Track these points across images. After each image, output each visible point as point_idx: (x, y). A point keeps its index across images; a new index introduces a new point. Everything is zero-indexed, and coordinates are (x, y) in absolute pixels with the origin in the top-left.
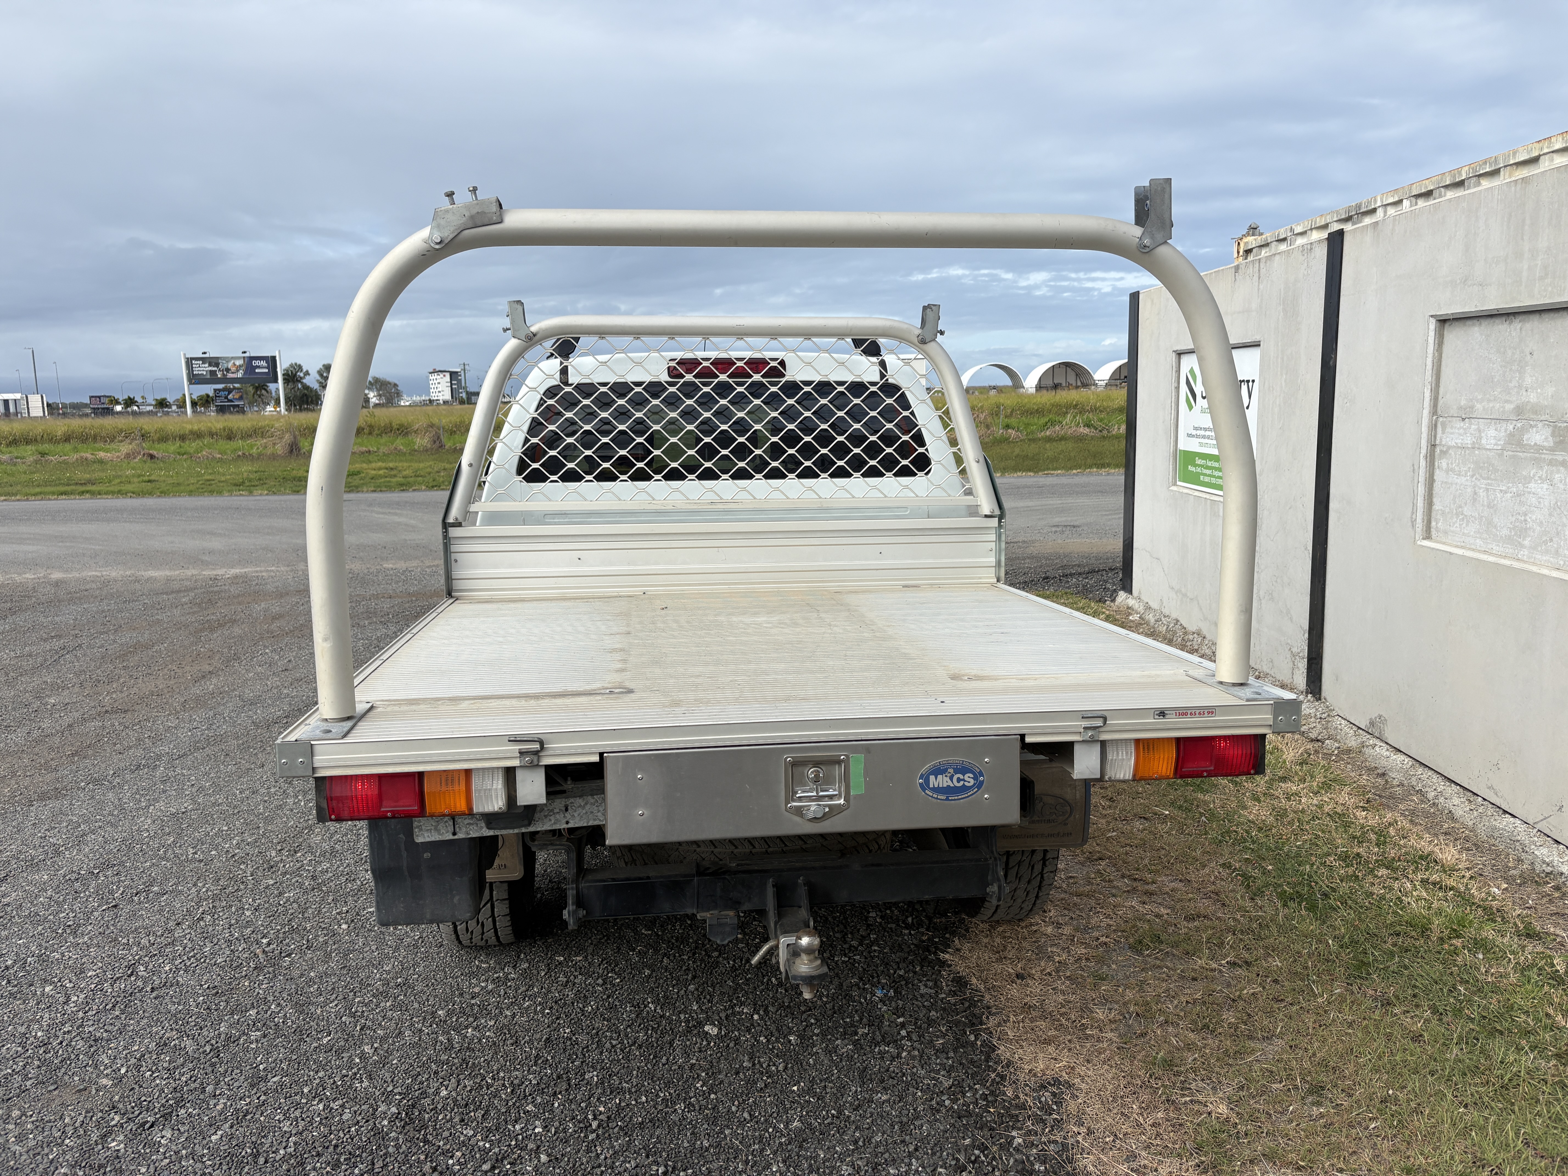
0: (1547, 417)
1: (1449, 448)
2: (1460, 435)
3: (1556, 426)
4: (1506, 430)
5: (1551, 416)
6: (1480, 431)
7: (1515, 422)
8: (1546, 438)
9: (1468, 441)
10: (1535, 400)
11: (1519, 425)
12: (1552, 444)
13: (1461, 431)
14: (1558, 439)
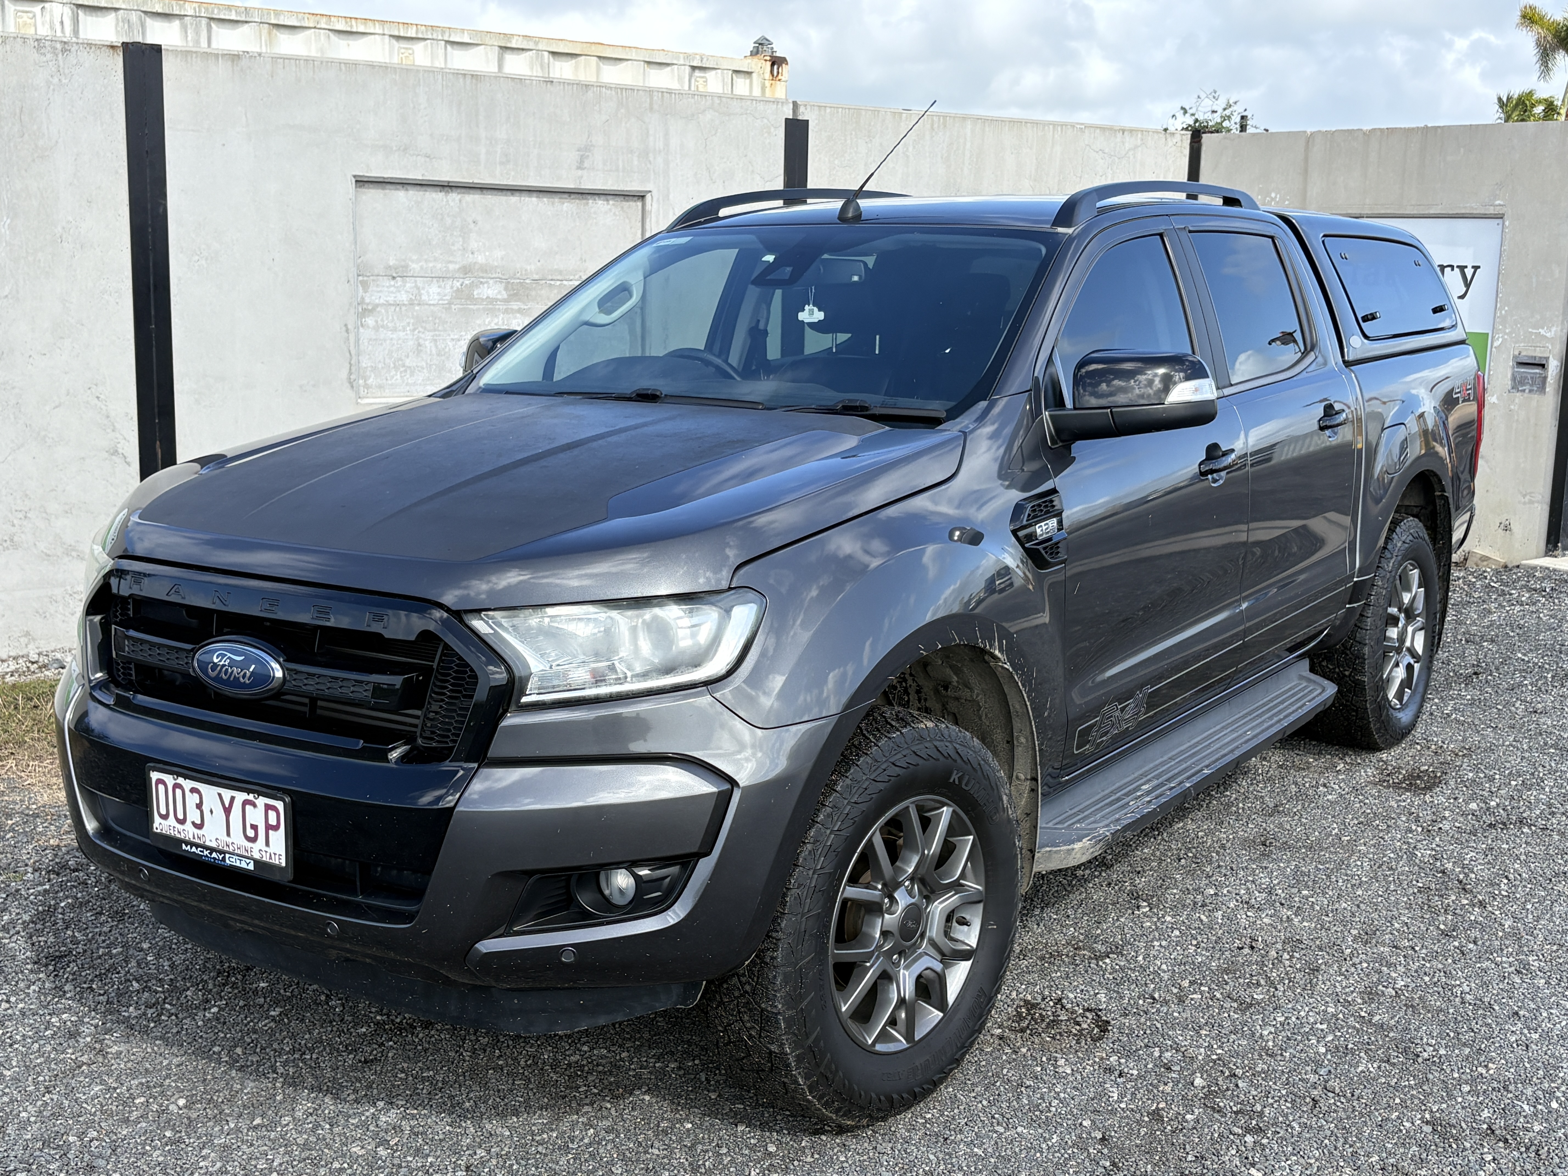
0: (497, 275)
1: (377, 305)
2: (392, 292)
3: (509, 282)
4: (452, 287)
5: (503, 274)
6: (418, 288)
7: (461, 280)
8: (499, 292)
9: (403, 297)
10: (484, 261)
11: (467, 282)
12: (505, 296)
13: (392, 289)
14: (512, 292)
